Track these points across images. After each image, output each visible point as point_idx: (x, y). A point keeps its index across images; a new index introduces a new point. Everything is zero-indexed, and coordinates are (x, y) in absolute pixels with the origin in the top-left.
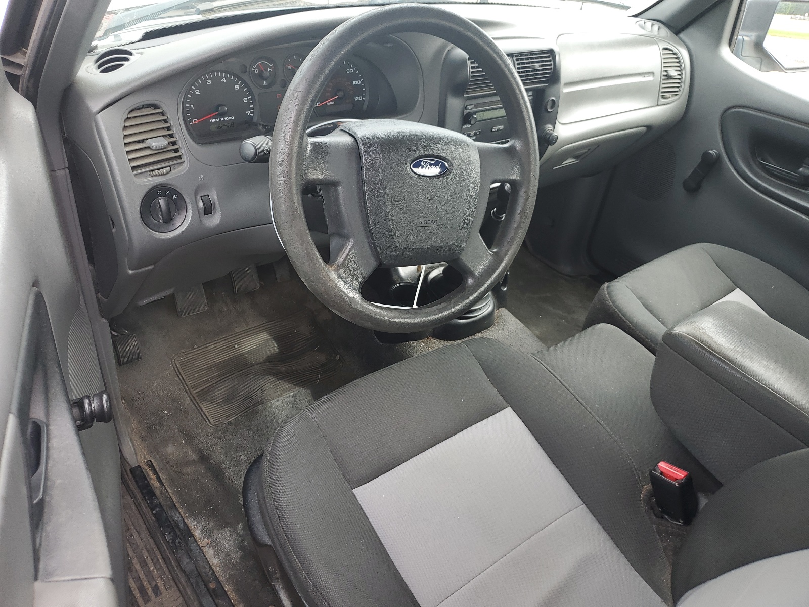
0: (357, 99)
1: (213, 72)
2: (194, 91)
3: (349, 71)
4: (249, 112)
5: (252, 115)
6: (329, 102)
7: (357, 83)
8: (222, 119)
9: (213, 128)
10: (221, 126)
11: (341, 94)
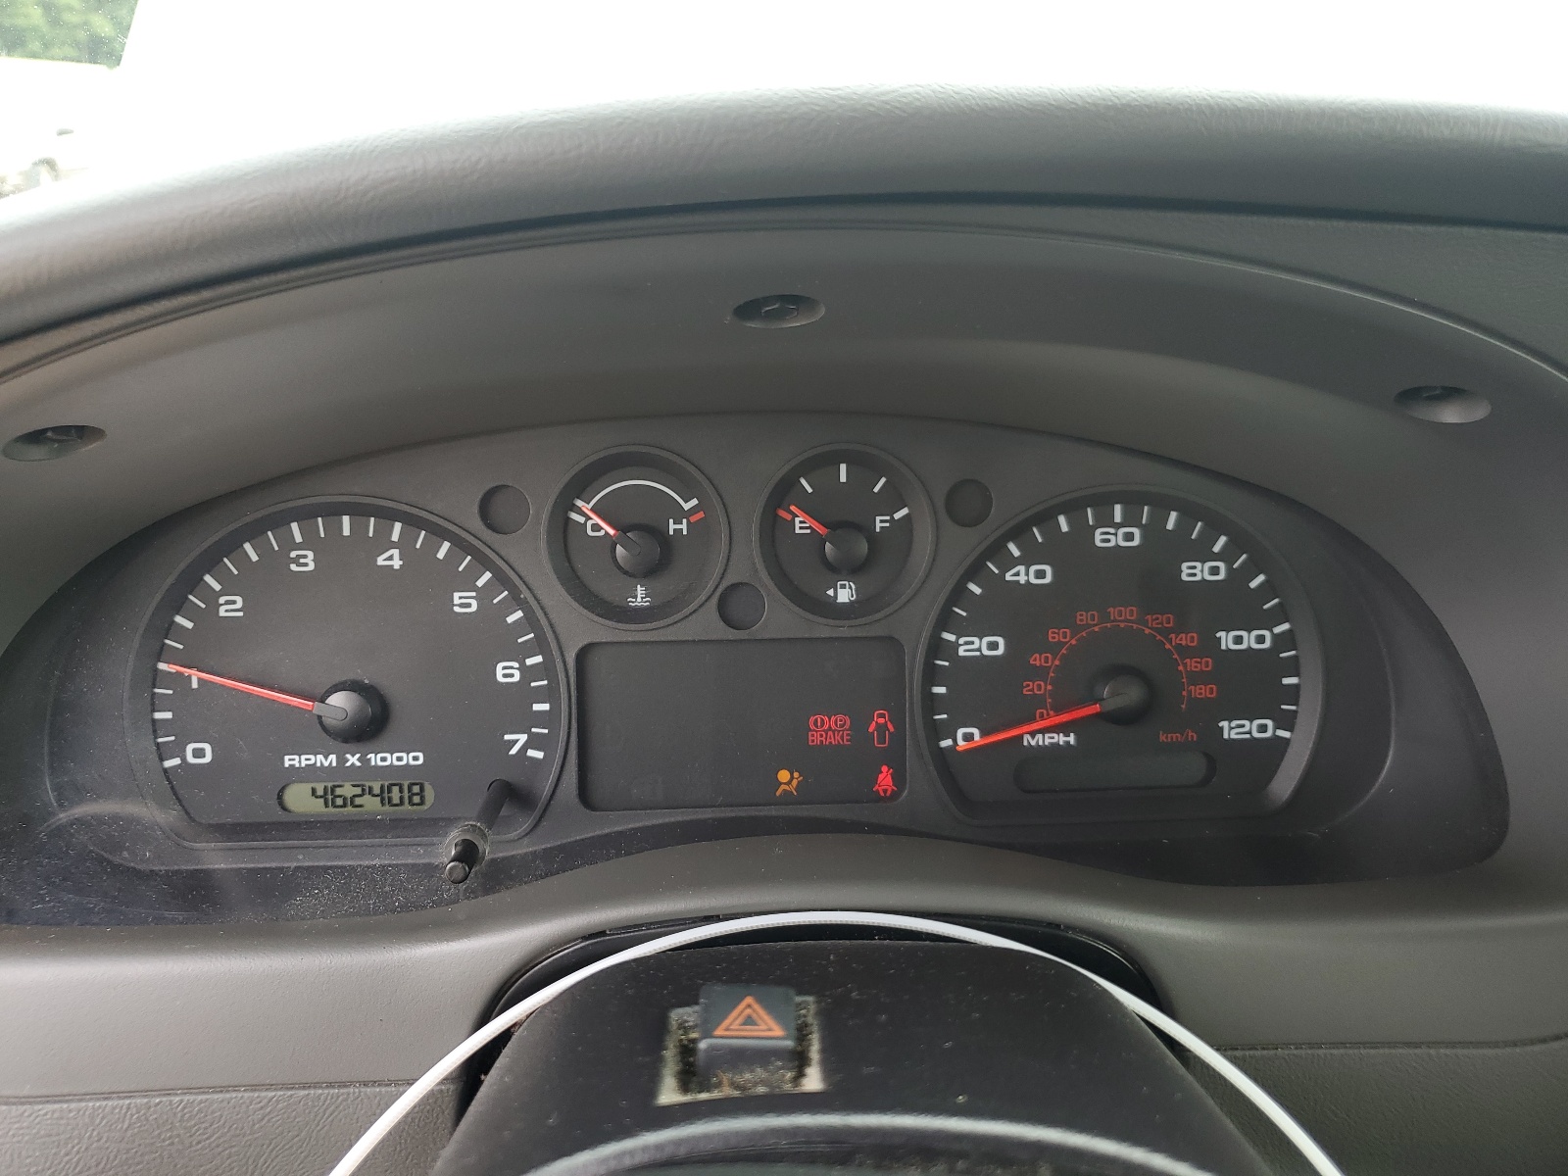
0: (1232, 730)
1: (333, 512)
2: (212, 598)
3: (1195, 571)
4: (523, 738)
5: (539, 755)
6: (1043, 731)
7: (1249, 640)
8: (353, 760)
9: (301, 800)
10: (348, 790)
11: (1125, 695)
